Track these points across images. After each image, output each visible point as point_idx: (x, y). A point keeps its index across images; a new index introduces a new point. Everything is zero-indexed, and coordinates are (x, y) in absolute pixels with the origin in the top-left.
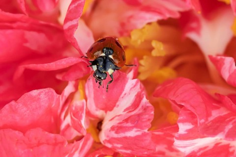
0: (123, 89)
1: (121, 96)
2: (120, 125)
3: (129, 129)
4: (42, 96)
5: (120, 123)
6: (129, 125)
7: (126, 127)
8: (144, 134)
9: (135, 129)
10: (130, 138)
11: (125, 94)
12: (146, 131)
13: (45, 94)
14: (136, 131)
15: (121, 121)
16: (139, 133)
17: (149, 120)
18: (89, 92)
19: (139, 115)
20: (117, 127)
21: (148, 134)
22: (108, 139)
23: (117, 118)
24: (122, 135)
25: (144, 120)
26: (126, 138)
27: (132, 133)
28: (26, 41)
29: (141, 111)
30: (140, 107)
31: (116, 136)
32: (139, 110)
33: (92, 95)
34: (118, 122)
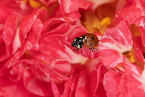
0: (105, 50)
1: (108, 49)
2: (121, 42)
3: (120, 36)
4: (107, 79)
5: (120, 42)
6: (118, 37)
7: (120, 38)
8: (118, 28)
9: (119, 33)
10: (123, 33)
11: (107, 48)
12: (116, 28)
13: (107, 78)
14: (119, 32)
15: (119, 42)
16: (119, 31)
17: (111, 30)
18: (115, 64)
19: (112, 35)
20: (122, 42)
21: (117, 27)
22: (130, 44)
23: (118, 46)
24: (124, 38)
25: (113, 32)
26: (124, 35)
27: (121, 34)
28: (81, 88)
29: (110, 36)
30: (108, 37)
31: (126, 41)
32: (110, 37)
33: (116, 62)
34: (120, 44)
